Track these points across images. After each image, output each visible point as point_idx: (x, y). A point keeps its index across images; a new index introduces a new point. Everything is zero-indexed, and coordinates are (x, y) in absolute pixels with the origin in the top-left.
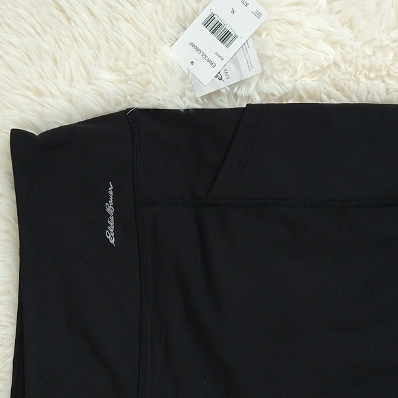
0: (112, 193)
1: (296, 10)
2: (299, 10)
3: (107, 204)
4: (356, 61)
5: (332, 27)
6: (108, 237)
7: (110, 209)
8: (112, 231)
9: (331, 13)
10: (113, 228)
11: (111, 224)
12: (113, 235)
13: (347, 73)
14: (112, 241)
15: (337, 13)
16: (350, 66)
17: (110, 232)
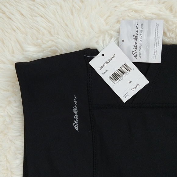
0: (76, 102)
1: (138, 3)
2: (141, 3)
3: (73, 108)
4: (175, 30)
5: (161, 11)
6: (75, 127)
7: (75, 110)
8: (77, 123)
9: (159, 3)
10: (77, 121)
11: (76, 119)
12: (77, 125)
13: (171, 38)
14: (77, 129)
15: (163, 3)
16: (172, 34)
17: (75, 123)
